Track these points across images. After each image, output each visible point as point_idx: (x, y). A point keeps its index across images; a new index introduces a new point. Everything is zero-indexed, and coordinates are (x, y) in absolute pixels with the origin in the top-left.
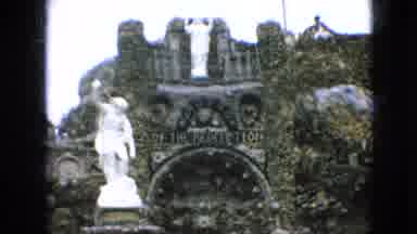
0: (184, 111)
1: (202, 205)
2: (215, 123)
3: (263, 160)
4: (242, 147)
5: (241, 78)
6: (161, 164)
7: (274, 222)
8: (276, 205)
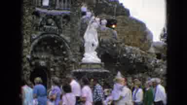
0: (43, 19)
1: (42, 56)
2: (53, 24)
3: (69, 41)
4: (62, 35)
5: (63, 8)
6: (35, 39)
7: (72, 66)
8: (74, 60)
